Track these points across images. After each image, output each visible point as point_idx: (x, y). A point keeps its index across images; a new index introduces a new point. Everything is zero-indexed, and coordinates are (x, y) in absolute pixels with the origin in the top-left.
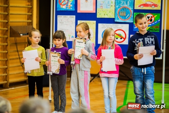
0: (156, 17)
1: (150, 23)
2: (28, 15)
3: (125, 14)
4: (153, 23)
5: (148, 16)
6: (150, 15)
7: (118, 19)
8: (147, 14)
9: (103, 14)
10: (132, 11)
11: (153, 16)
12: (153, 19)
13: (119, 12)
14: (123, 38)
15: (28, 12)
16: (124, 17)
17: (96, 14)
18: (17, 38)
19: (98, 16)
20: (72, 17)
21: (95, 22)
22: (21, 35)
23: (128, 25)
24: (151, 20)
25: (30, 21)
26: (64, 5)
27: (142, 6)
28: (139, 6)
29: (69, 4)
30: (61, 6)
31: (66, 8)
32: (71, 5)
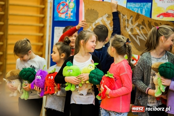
26: (63, 13)
27: (161, 17)
28: (158, 16)
29: (69, 12)
30: (60, 15)
31: (66, 17)
32: (72, 14)
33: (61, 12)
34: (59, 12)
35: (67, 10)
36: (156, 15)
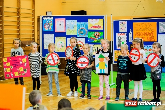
0: (101, 34)
1: (98, 38)
2: (32, 34)
3: (83, 33)
4: (99, 37)
5: (96, 33)
6: (97, 33)
7: (79, 35)
8: (95, 32)
9: (70, 33)
10: (87, 31)
11: (99, 34)
12: (99, 35)
13: (79, 32)
14: (82, 47)
15: (32, 33)
16: (82, 34)
17: (66, 33)
18: (25, 48)
19: (67, 34)
20: (52, 35)
21: (65, 37)
22: (27, 46)
23: (85, 39)
24: (98, 36)
25: (33, 38)
26: (47, 28)
27: (92, 28)
28: (91, 28)
29: (50, 27)
30: (46, 29)
31: (49, 30)
32: (51, 28)
33: (46, 27)
34: (45, 28)
35: (49, 27)
36: (90, 27)
